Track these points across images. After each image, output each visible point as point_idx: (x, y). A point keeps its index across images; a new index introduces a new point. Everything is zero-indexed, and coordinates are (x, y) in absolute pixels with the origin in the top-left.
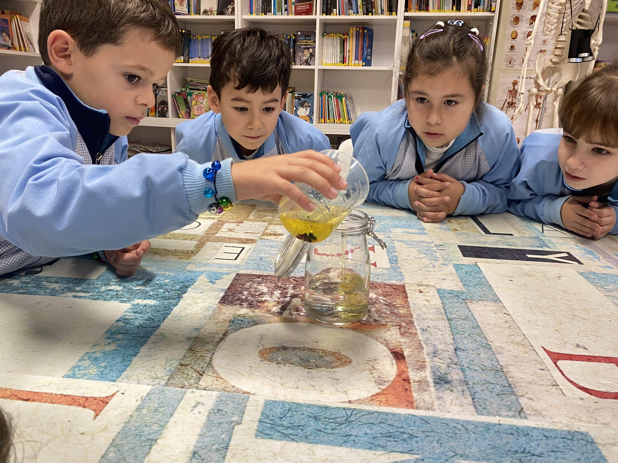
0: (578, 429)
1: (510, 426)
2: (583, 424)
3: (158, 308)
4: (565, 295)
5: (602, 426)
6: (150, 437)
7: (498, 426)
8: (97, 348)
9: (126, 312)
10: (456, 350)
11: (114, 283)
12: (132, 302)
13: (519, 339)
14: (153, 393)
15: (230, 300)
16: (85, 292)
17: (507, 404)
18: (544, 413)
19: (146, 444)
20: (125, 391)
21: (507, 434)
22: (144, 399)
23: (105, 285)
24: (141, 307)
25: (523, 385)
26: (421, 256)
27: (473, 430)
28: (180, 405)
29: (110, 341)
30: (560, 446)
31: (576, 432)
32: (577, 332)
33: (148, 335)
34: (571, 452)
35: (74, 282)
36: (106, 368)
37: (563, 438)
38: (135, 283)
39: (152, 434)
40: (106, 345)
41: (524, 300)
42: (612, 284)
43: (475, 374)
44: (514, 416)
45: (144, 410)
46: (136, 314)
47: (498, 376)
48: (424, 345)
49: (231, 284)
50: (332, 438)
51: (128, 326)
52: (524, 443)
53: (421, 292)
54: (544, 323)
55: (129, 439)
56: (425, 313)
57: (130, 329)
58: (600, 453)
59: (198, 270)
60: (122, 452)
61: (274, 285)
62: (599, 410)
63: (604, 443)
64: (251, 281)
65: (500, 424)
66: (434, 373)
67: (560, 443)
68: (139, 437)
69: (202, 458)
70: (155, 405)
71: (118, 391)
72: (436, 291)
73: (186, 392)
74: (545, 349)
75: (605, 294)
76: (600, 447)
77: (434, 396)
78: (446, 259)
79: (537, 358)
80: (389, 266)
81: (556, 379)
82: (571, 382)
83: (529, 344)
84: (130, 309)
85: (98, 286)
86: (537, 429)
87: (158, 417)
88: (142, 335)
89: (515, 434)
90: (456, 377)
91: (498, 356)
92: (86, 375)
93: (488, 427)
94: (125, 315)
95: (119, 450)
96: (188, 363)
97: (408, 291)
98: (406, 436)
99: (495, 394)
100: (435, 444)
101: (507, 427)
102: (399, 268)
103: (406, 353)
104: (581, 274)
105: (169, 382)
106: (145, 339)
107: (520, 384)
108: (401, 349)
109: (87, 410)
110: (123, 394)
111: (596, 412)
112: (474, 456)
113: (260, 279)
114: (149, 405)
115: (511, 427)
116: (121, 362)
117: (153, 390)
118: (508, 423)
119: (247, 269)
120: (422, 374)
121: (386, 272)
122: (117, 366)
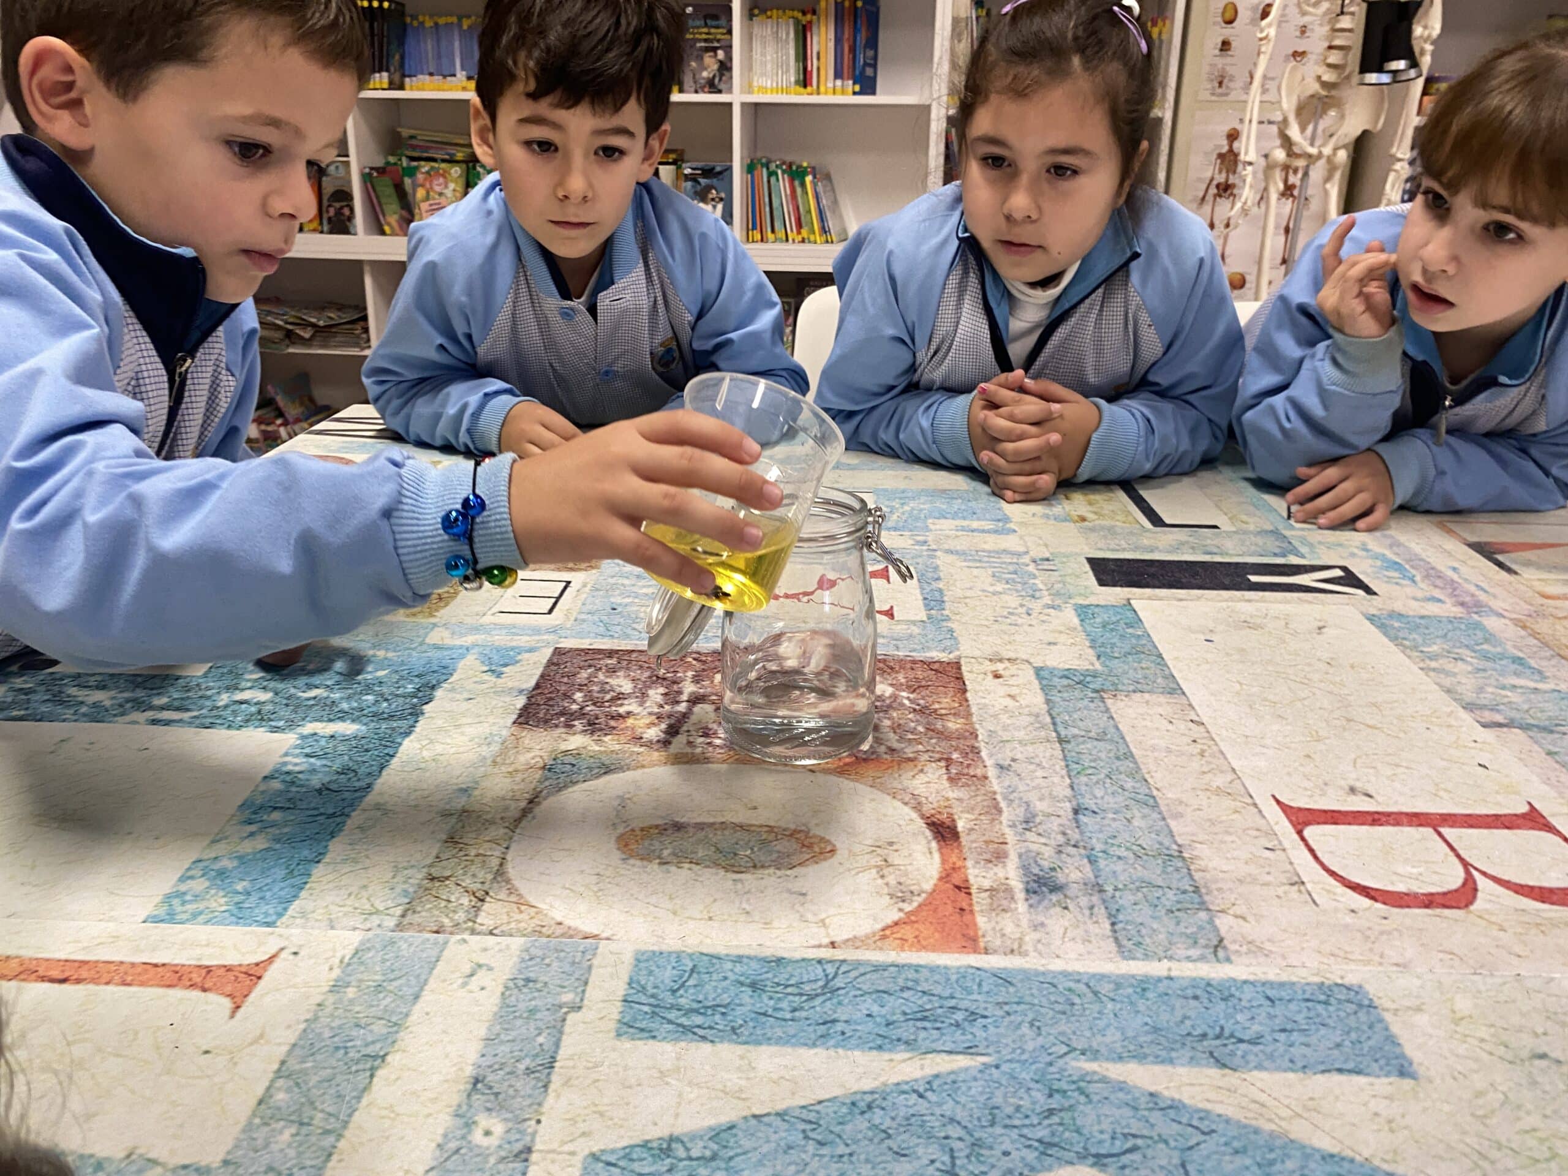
0: (1342, 978)
1: (1194, 979)
2: (1353, 966)
3: (363, 742)
4: (1331, 670)
5: (1395, 968)
6: (369, 1050)
7: (1166, 982)
8: (221, 848)
9: (286, 754)
10: (1076, 812)
11: (249, 684)
12: (300, 730)
13: (1220, 781)
14: (369, 949)
15: (541, 715)
16: (178, 709)
17: (1189, 931)
18: (1268, 946)
19: (360, 1067)
20: (301, 946)
21: (1186, 998)
22: (349, 964)
23: (228, 689)
24: (323, 742)
25: (1225, 887)
26: (999, 587)
27: (1111, 995)
28: (435, 972)
29: (253, 828)
30: (1299, 1018)
31: (1337, 985)
32: (1353, 756)
33: (346, 810)
34: (1323, 1031)
35: (148, 685)
36: (248, 894)
37: (1308, 1000)
38: (302, 681)
39: (373, 1042)
40: (243, 839)
41: (1238, 687)
42: (1438, 641)
43: (1119, 867)
44: (1202, 958)
45: (350, 990)
46: (312, 760)
47: (1170, 869)
48: (1003, 804)
49: (542, 676)
50: (792, 1027)
51: (294, 789)
52: (1222, 1015)
53: (997, 676)
54: (1279, 739)
55: (318, 1057)
56: (1005, 728)
57: (298, 796)
58: (1387, 1029)
59: (458, 642)
60: (304, 1089)
61: (647, 674)
62: (1389, 933)
63: (1393, 1006)
64: (590, 666)
65: (1170, 978)
66: (1025, 868)
67: (1300, 1012)
68: (342, 1052)
69: (495, 1090)
70: (377, 977)
71: (282, 949)
72: (1032, 672)
73: (446, 943)
74: (1278, 802)
75: (1422, 665)
76: (1388, 1017)
77: (1025, 922)
78: (1058, 594)
79: (1261, 823)
80: (922, 615)
81: (1299, 869)
82: (1332, 874)
83: (1243, 791)
84: (296, 747)
85: (209, 693)
86: (1253, 983)
87: (385, 1002)
88: (331, 811)
89: (1204, 996)
90: (1075, 875)
91: (1173, 824)
92: (201, 913)
93: (1143, 985)
94: (285, 764)
95: (297, 1084)
96: (447, 873)
97: (967, 676)
98: (959, 1016)
99: (1163, 912)
100: (1025, 1029)
101: (1185, 983)
102: (948, 619)
103: (961, 825)
104: (1371, 618)
105: (406, 921)
106: (338, 820)
107: (1219, 885)
108: (950, 815)
109: (211, 996)
110: (295, 953)
111: (1385, 937)
112: (1112, 1051)
113: (613, 661)
114: (360, 976)
115: (1194, 983)
116: (284, 879)
117: (369, 940)
118: (1188, 973)
119: (580, 635)
120: (999, 872)
121: (916, 630)
122: (276, 890)
